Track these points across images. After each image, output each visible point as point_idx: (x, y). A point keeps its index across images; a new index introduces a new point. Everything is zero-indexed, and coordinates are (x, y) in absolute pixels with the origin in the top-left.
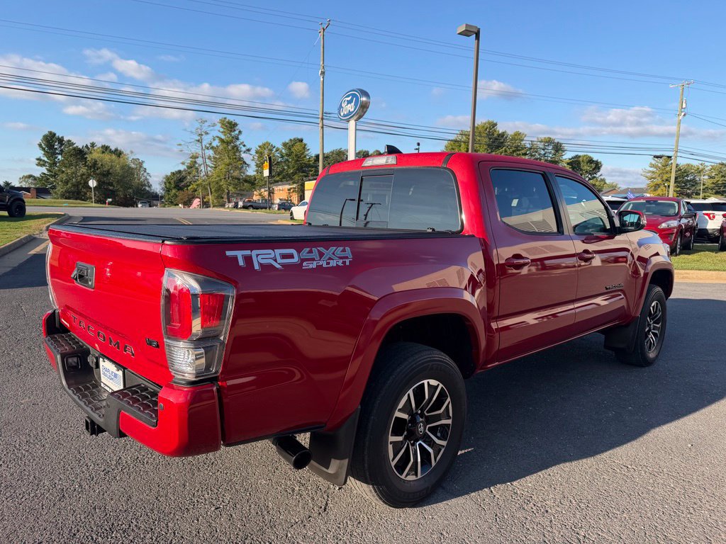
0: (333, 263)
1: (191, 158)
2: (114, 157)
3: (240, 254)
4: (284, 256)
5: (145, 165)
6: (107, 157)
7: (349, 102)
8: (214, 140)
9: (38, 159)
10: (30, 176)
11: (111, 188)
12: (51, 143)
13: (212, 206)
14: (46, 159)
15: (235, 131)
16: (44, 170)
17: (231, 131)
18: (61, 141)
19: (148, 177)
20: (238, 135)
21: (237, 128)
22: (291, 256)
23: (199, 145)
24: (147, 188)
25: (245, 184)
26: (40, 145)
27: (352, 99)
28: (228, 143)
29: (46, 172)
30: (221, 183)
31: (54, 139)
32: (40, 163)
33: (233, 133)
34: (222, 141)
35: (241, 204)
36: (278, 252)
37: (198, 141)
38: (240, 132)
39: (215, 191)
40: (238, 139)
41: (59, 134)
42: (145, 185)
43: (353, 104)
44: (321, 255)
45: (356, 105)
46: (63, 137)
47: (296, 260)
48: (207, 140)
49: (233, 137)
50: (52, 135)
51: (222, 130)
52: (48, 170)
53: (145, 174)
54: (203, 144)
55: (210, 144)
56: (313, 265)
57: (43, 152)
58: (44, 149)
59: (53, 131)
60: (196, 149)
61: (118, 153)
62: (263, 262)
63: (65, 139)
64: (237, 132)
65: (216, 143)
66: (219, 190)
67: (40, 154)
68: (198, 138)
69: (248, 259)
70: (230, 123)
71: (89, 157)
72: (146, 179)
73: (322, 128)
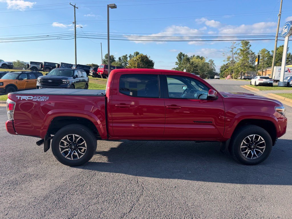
0: (41, 100)
1: (227, 58)
2: (200, 60)
3: (19, 97)
4: (29, 98)
5: (214, 62)
6: (197, 60)
7: (286, 28)
8: (238, 50)
9: (176, 62)
10: (175, 68)
11: (197, 72)
12: (181, 56)
13: (234, 78)
14: (178, 62)
15: (248, 45)
16: (177, 66)
17: (246, 46)
18: (184, 55)
19: (215, 67)
20: (249, 47)
21: (249, 44)
22: (31, 98)
23: (231, 53)
24: (214, 71)
25: (250, 68)
26: (177, 57)
27: (287, 26)
28: (244, 51)
29: (178, 67)
30: (239, 69)
31: (182, 55)
32: (177, 63)
33: (247, 47)
34: (241, 50)
35: (243, 77)
36: (28, 96)
37: (231, 51)
38: (250, 45)
39: (236, 71)
40: (249, 49)
41: (183, 53)
42: (213, 70)
43: (287, 29)
44: (39, 98)
45: (288, 29)
46: (184, 54)
47: (32, 99)
48: (235, 50)
49: (247, 48)
50: (181, 53)
51: (242, 45)
52: (179, 66)
53: (214, 66)
54: (233, 52)
55: (236, 52)
56: (36, 100)
57: (178, 60)
58: (178, 59)
59: (182, 52)
60: (230, 54)
61: (202, 58)
62: (23, 98)
63: (185, 55)
64: (249, 46)
65: (239, 51)
66: (237, 71)
67: (177, 60)
68: (232, 50)
69: (20, 98)
70: (246, 42)
71: (191, 60)
72: (214, 68)
73: (277, 41)
